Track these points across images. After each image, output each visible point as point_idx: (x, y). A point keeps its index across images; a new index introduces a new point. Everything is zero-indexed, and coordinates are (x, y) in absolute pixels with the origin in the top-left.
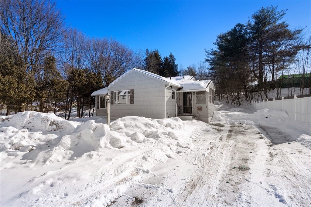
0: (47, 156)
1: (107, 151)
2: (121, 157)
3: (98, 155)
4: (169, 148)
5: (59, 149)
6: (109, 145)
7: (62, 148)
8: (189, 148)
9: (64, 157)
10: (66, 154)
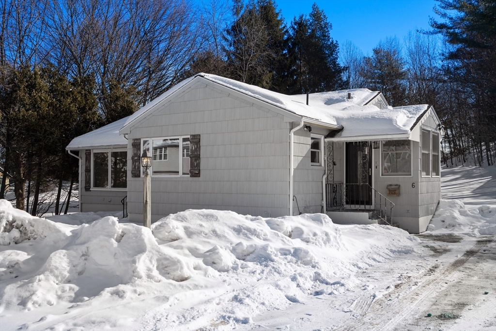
0: (25, 294)
1: (154, 285)
2: (186, 297)
3: (135, 291)
4: (294, 284)
5: (47, 279)
6: (155, 273)
7: (52, 278)
8: (343, 285)
9: (60, 297)
10: (63, 291)
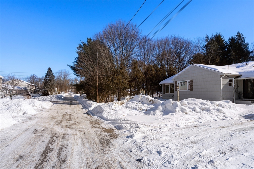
0: (155, 113)
2: (187, 116)
3: (176, 114)
4: (217, 117)
6: (180, 111)
7: (159, 111)
8: (232, 118)
9: (161, 114)
